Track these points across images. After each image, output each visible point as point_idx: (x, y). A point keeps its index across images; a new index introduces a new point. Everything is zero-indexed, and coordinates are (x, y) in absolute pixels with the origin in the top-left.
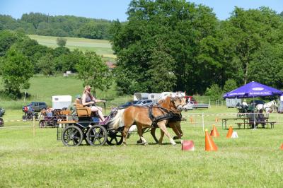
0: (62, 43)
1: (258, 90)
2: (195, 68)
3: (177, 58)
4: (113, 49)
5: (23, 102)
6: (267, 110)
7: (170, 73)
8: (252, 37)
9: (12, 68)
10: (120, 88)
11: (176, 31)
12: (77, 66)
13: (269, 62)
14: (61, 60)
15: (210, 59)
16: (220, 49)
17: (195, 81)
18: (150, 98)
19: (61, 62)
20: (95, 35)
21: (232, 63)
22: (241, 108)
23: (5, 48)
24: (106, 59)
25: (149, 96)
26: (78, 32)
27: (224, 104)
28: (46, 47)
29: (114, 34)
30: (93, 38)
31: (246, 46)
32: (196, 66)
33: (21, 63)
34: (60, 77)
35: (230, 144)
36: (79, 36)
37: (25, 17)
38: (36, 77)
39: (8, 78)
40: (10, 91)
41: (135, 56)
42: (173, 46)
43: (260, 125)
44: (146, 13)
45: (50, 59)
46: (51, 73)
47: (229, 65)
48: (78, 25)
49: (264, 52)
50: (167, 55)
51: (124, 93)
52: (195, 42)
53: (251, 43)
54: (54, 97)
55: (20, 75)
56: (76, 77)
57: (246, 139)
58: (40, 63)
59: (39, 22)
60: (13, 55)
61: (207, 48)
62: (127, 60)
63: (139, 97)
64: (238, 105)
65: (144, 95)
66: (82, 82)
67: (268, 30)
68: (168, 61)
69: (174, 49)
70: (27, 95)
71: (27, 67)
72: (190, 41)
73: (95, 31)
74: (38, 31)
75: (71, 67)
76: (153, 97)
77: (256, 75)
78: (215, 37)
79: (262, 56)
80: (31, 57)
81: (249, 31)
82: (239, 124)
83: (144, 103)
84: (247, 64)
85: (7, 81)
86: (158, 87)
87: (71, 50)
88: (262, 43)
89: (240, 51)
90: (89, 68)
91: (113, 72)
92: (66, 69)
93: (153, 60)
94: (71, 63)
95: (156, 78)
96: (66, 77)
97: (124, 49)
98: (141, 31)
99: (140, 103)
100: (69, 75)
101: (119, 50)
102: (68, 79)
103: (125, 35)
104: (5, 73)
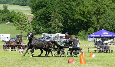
0: (6, 7)
1: (106, 34)
2: (73, 22)
3: (64, 16)
4: (31, 11)
6: (109, 44)
7: (60, 24)
8: (102, 7)
10: (35, 31)
11: (64, 3)
12: (13, 20)
13: (111, 19)
14: (5, 16)
15: (80, 17)
16: (86, 13)
17: (73, 28)
18: (50, 36)
20: (22, 4)
21: (92, 20)
22: (96, 42)
25: (49, 35)
26: (13, 2)
27: (87, 40)
29: (32, 4)
30: (21, 5)
31: (99, 11)
32: (73, 21)
34: (4, 24)
35: (92, 61)
36: (14, 4)
41: (43, 15)
42: (62, 10)
43: (105, 51)
47: (90, 21)
49: (108, 14)
50: (59, 15)
51: (37, 33)
52: (73, 8)
53: (102, 10)
54: (1, 35)
56: (12, 25)
57: (99, 58)
61: (79, 12)
62: (39, 17)
63: (44, 35)
64: (94, 41)
65: (47, 34)
66: (15, 27)
67: (110, 3)
68: (60, 18)
69: (63, 12)
72: (71, 8)
73: (22, 1)
76: (51, 36)
77: (103, 26)
78: (83, 6)
79: (107, 17)
81: (101, 4)
82: (95, 51)
83: (47, 38)
84: (99, 20)
86: (54, 31)
87: (10, 11)
88: (107, 10)
89: (96, 13)
90: (19, 20)
91: (31, 23)
92: (7, 20)
93: (52, 17)
94: (10, 18)
95: (53, 26)
96: (7, 25)
97: (37, 11)
98: (46, 2)
99: (45, 38)
100: (9, 23)
101: (35, 12)
102: (8, 26)
103: (38, 4)
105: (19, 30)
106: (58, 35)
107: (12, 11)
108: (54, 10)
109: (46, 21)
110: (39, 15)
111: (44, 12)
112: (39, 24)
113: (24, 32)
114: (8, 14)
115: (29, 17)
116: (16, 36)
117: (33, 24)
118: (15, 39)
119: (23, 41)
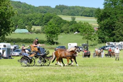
0: (74, 19)
4: (97, 21)
5: (55, 46)
9: (50, 30)
10: (100, 40)
12: (80, 30)
14: (72, 27)
18: (114, 45)
19: (73, 28)
23: (47, 21)
25: (113, 43)
26: (81, 13)
28: (66, 21)
29: (97, 14)
30: (88, 16)
33: (54, 28)
34: (72, 34)
36: (81, 15)
37: (57, 7)
40: (49, 41)
44: (112, 4)
45: (68, 26)
46: (68, 33)
48: (81, 11)
54: (69, 44)
55: (54, 33)
56: (79, 35)
58: (63, 28)
59: (63, 9)
60: (51, 24)
65: (111, 43)
66: (82, 37)
70: (57, 42)
71: (57, 30)
73: (89, 13)
74: (63, 13)
75: (77, 30)
76: (115, 44)
80: (59, 26)
83: (111, 47)
85: (47, 36)
87: (77, 22)
90: (85, 30)
91: (97, 32)
93: (116, 26)
94: (77, 28)
95: (117, 35)
96: (75, 35)
97: (102, 21)
98: (110, 13)
99: (109, 47)
100: (76, 33)
101: (100, 22)
103: (102, 15)
104: (47, 33)
105: (85, 39)
106: (122, 43)
107: (79, 22)
108: (118, 19)
109: (110, 30)
110: (104, 25)
111: (109, 22)
112: (104, 34)
113: (89, 41)
114: (75, 25)
115: (95, 27)
116: (82, 45)
117: (99, 34)
118: (81, 48)
119: (89, 49)
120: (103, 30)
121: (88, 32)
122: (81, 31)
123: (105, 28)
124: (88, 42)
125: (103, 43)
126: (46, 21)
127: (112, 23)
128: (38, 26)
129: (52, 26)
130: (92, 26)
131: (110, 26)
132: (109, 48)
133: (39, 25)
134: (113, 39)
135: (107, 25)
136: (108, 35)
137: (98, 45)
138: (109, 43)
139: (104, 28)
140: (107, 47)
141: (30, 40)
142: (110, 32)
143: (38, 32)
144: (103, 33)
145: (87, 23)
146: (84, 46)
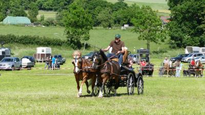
5: (84, 51)
9: (74, 21)
10: (173, 41)
12: (133, 20)
14: (119, 14)
18: (201, 52)
19: (119, 16)
23: (69, 2)
24: (161, 14)
25: (200, 50)
28: (106, 2)
34: (119, 29)
38: (96, 29)
39: (71, 29)
40: (72, 41)
45: (110, 13)
46: (110, 26)
55: (81, 27)
56: (132, 30)
58: (100, 16)
60: (75, 8)
63: (191, 50)
65: (195, 48)
66: (138, 35)
70: (87, 45)
71: (87, 20)
75: (129, 20)
76: (203, 50)
80: (92, 11)
83: (195, 56)
85: (68, 33)
87: (129, 5)
90: (144, 22)
91: (167, 27)
92: (124, 22)
94: (129, 17)
96: (124, 30)
97: (179, 5)
99: (191, 56)
100: (127, 28)
101: (174, 6)
102: (125, 32)
104: (67, 25)
105: (144, 39)
107: (133, 5)
109: (195, 23)
110: (182, 13)
111: (192, 6)
112: (182, 30)
113: (152, 44)
114: (125, 10)
115: (162, 16)
116: (138, 51)
117: (171, 29)
118: (135, 56)
119: (150, 60)
120: (181, 23)
121: (150, 25)
122: (136, 24)
123: (184, 19)
124: (148, 45)
125: (180, 47)
126: (66, 3)
127: (198, 10)
128: (50, 12)
129: (77, 13)
130: (158, 15)
131: (193, 14)
132: (191, 58)
133: (51, 10)
134: (200, 41)
135: (188, 12)
136: (190, 32)
137: (170, 52)
138: (192, 48)
139: (182, 18)
140: (187, 55)
141: (34, 39)
142: (194, 27)
143: (49, 24)
144: (180, 27)
145: (149, 8)
146: (141, 53)
